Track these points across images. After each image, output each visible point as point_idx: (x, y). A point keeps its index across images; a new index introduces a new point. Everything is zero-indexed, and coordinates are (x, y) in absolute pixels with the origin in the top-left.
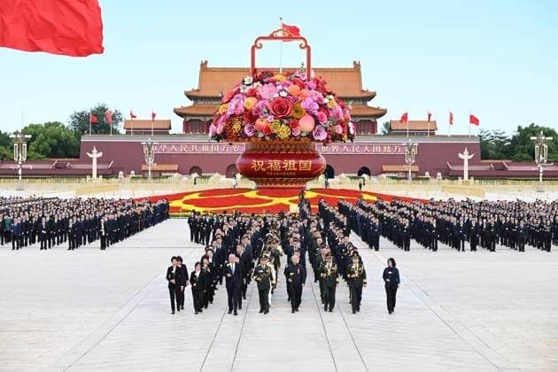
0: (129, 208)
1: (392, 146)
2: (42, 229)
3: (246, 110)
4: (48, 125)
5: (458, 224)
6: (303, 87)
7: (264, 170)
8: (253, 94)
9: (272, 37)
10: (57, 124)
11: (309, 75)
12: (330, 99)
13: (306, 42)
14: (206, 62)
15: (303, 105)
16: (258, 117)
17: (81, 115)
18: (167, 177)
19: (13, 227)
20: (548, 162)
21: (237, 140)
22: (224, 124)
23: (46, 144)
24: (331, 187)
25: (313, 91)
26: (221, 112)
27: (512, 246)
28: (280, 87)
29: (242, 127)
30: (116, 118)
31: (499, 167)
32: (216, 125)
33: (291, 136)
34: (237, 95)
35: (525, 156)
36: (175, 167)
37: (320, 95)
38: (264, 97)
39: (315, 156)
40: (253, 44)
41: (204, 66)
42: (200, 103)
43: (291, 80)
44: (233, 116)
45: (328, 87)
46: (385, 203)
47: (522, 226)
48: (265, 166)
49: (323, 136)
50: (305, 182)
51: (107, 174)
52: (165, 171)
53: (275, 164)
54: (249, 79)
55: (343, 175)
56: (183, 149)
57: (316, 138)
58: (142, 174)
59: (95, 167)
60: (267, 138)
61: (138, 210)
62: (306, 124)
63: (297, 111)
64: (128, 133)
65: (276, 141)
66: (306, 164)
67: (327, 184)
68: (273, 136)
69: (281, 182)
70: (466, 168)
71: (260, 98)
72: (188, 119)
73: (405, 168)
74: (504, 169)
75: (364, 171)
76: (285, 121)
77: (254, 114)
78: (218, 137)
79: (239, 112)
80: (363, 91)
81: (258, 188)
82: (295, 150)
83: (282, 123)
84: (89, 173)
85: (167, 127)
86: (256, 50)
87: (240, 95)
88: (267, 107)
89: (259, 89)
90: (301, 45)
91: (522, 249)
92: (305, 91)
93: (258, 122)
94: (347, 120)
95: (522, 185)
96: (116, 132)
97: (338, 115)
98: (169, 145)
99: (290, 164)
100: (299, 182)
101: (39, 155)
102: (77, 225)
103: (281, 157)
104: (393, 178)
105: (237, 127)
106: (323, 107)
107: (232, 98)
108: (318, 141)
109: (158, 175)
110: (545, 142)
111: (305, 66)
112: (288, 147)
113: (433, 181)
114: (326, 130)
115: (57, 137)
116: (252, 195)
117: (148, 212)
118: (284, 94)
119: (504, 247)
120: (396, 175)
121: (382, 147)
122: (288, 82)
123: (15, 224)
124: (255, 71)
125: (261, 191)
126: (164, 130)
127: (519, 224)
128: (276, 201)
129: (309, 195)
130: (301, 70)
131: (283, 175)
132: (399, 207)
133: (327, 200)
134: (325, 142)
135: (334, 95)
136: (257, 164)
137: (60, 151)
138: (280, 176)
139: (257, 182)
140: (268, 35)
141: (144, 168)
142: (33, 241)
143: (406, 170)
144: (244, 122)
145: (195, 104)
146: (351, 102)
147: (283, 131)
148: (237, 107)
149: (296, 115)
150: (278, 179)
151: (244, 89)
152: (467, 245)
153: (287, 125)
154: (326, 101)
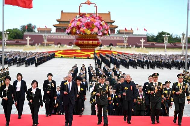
0: (42, 55)
1: (120, 37)
2: (17, 60)
3: (77, 25)
4: (14, 29)
5: (144, 61)
6: (95, 18)
7: (82, 44)
8: (79, 20)
9: (85, 3)
10: (16, 29)
11: (96, 15)
12: (103, 23)
13: (96, 5)
14: (63, 11)
15: (95, 24)
16: (81, 28)
17: (24, 26)
18: (50, 46)
19: (8, 60)
20: (168, 43)
21: (74, 35)
22: (71, 30)
23: (13, 35)
24: (102, 49)
25: (98, 20)
26: (69, 26)
27: (160, 68)
28: (88, 19)
29: (76, 31)
30: (34, 27)
31: (153, 44)
32: (68, 30)
33: (91, 34)
34: (74, 21)
35: (161, 41)
36: (53, 43)
37: (100, 21)
38: (83, 21)
39: (98, 40)
40: (80, 5)
41: (62, 12)
42: (61, 23)
43: (91, 16)
44: (73, 27)
45: (102, 19)
46: (120, 54)
47: (163, 62)
48: (83, 42)
49: (101, 34)
50: (95, 48)
51: (32, 44)
52: (50, 44)
53: (86, 42)
54: (78, 16)
55: (105, 46)
56: (55, 37)
57: (99, 34)
58: (43, 45)
59: (28, 42)
60: (84, 34)
61: (45, 55)
62: (96, 30)
63: (93, 26)
64: (38, 32)
65: (86, 35)
66: (95, 42)
67: (100, 48)
68: (86, 34)
69: (88, 48)
70: (142, 44)
71: (81, 22)
72: (57, 28)
73: (123, 44)
74: (154, 45)
75: (111, 45)
76: (89, 29)
77: (80, 27)
78: (68, 34)
79: (75, 26)
80: (111, 20)
81: (80, 49)
82: (92, 38)
83: (88, 30)
84: (26, 44)
85: (50, 30)
86: (80, 7)
87: (75, 21)
88: (84, 25)
89: (81, 19)
90: (94, 6)
91: (163, 69)
92: (95, 20)
93: (81, 29)
94: (108, 29)
95: (159, 50)
96: (34, 32)
97: (105, 27)
98: (51, 36)
99: (90, 42)
100: (93, 48)
101: (11, 38)
102: (28, 60)
103: (88, 40)
104: (120, 47)
105: (74, 30)
106: (101, 25)
107: (73, 22)
108: (99, 35)
109: (48, 45)
110: (167, 37)
111: (96, 12)
112: (90, 37)
113: (132, 48)
114: (102, 32)
115: (16, 33)
116: (79, 51)
117: (48, 56)
118: (89, 21)
119: (157, 68)
120: (121, 46)
121: (117, 37)
122: (90, 17)
123: (9, 59)
124: (80, 13)
125: (82, 50)
126: (49, 31)
127: (162, 61)
128: (86, 53)
129: (96, 52)
130: (94, 14)
131: (88, 45)
132: (125, 56)
133: (102, 53)
134: (101, 36)
135: (104, 21)
136: (81, 42)
137: (17, 37)
138: (87, 46)
139: (80, 47)
140: (84, 3)
141: (43, 43)
142: (14, 64)
143: (124, 44)
144: (76, 29)
145: (59, 23)
146: (109, 24)
147: (89, 32)
148: (74, 24)
149: (93, 27)
150: (87, 47)
151: (77, 19)
152: (146, 67)
153: (90, 30)
154: (102, 23)
